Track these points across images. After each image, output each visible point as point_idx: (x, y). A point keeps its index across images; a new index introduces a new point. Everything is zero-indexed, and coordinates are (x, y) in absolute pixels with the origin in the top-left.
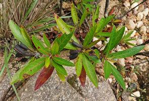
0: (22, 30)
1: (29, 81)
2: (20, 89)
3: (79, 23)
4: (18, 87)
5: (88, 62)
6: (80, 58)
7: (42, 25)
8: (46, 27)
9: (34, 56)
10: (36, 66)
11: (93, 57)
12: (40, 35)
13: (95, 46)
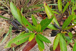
0: (18, 10)
1: (24, 45)
2: (17, 49)
3: (62, 10)
4: (16, 48)
5: (63, 40)
6: (58, 37)
7: (39, 8)
8: (42, 10)
9: (24, 30)
10: (23, 39)
11: (67, 37)
12: (37, 15)
13: (73, 28)
